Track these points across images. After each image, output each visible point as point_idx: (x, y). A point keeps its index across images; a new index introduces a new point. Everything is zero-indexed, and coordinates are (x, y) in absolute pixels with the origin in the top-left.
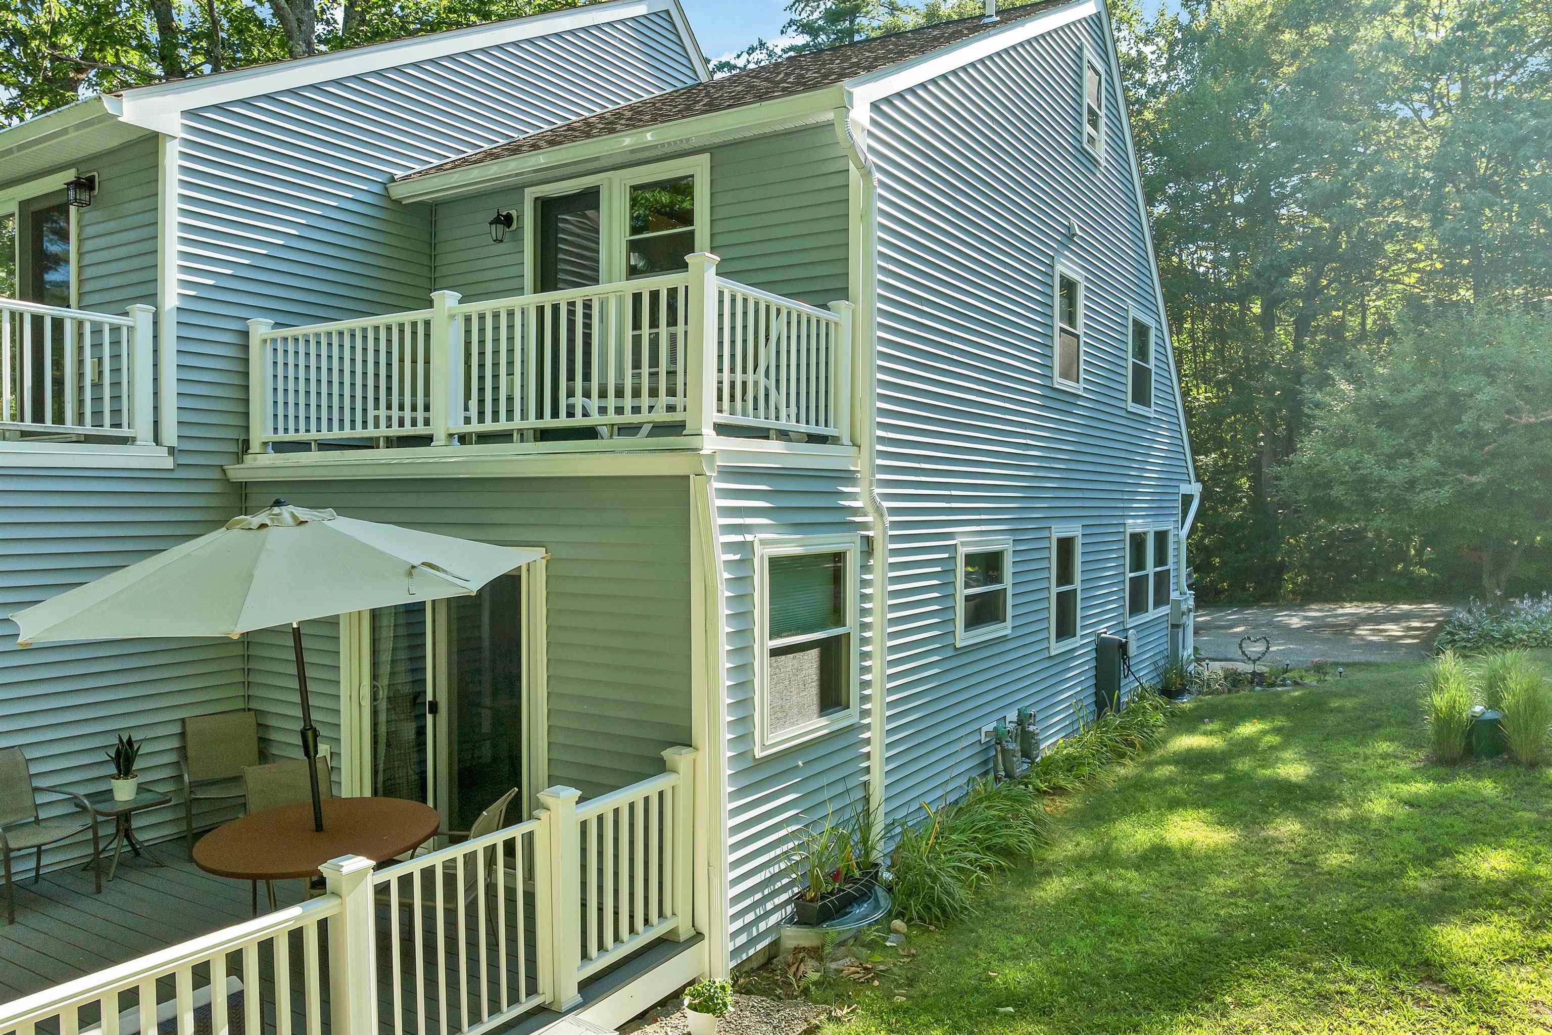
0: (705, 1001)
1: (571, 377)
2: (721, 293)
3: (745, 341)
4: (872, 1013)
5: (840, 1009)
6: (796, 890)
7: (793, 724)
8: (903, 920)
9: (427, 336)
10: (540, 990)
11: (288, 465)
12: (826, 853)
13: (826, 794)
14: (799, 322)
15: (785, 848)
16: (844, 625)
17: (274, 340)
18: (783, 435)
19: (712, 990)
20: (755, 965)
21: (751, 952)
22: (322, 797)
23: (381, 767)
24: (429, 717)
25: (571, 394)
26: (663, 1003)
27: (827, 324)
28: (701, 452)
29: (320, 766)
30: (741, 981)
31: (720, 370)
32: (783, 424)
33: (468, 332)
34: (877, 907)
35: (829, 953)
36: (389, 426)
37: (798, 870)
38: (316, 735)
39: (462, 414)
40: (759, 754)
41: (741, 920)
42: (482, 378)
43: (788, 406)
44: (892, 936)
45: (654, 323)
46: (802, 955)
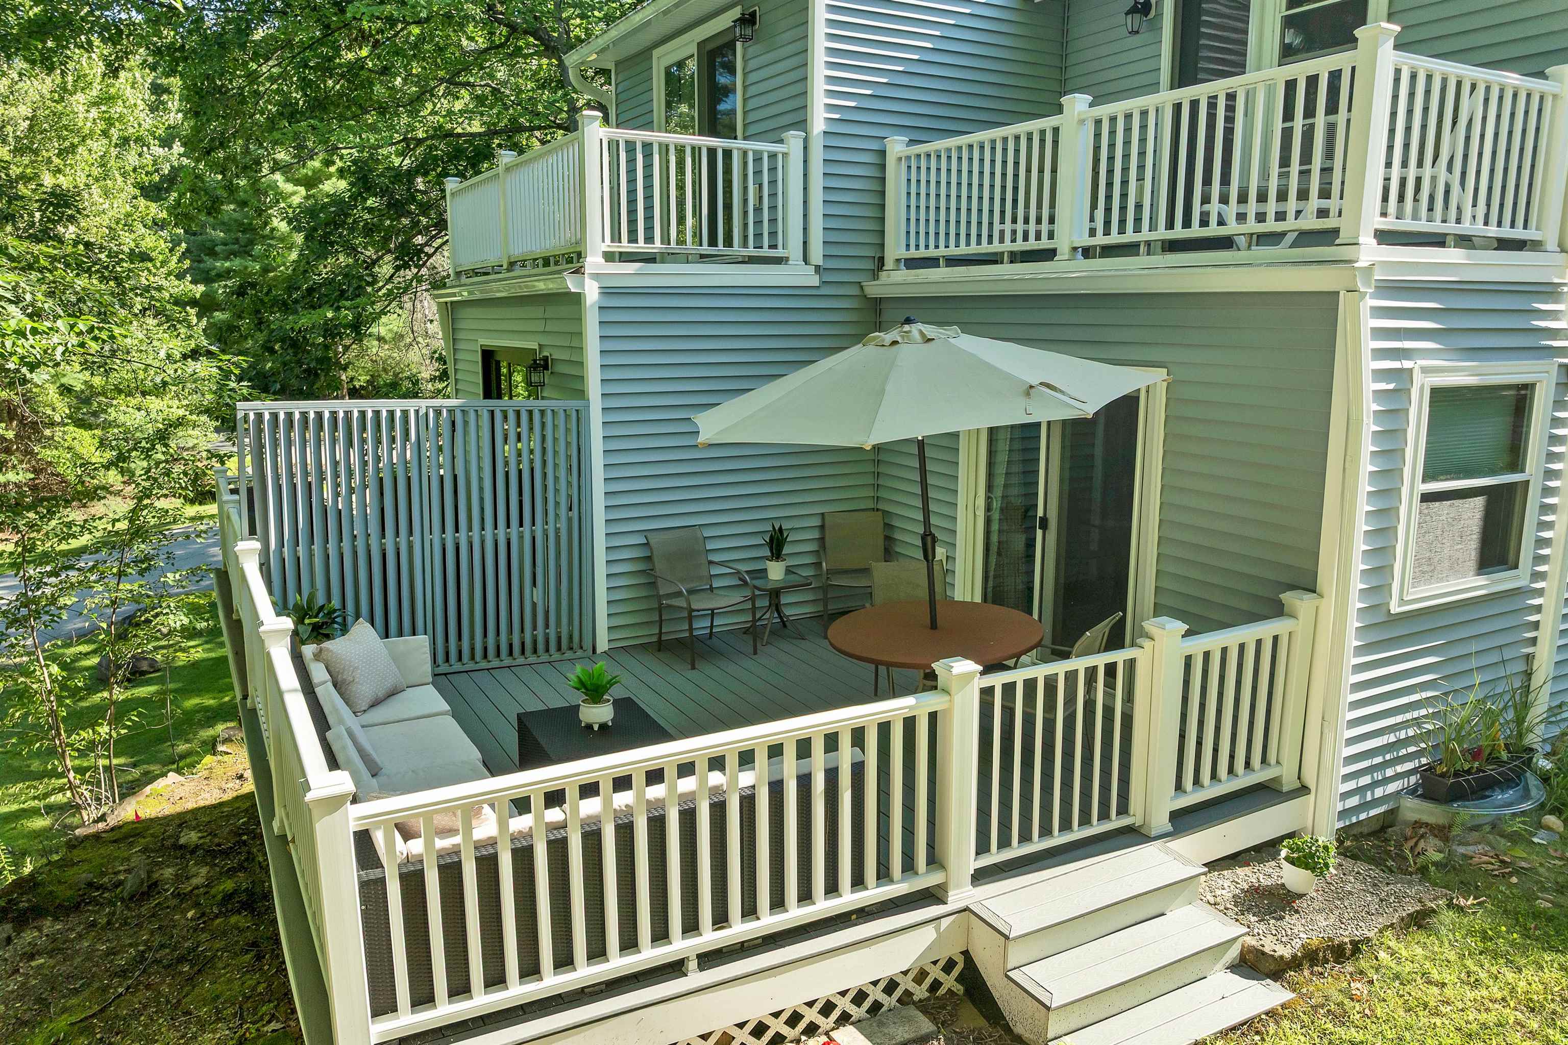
0: (1305, 857)
1: (1207, 181)
2: (1398, 72)
3: (1424, 127)
4: (1505, 911)
5: (1464, 897)
6: (1424, 761)
7: (1442, 580)
8: (1559, 818)
9: (1055, 142)
10: (1131, 812)
11: (919, 281)
12: (1467, 728)
13: (1474, 663)
14: (1501, 98)
15: (1416, 714)
16: (1523, 471)
17: (908, 158)
18: (1465, 241)
19: (1314, 848)
20: (1365, 830)
21: (1363, 816)
22: (938, 597)
23: (991, 574)
24: (1039, 532)
25: (1206, 200)
26: (1258, 849)
27: (1542, 98)
28: (1356, 265)
29: (936, 568)
30: (1348, 843)
31: (1389, 165)
32: (1466, 228)
33: (1098, 135)
34: (1526, 796)
35: (1458, 835)
36: (1014, 240)
37: (1429, 739)
38: (934, 540)
39: (1087, 225)
40: (1395, 608)
41: (1354, 782)
42: (1109, 185)
43: (1474, 205)
44: (1542, 832)
45: (1310, 112)
46: (1422, 830)
